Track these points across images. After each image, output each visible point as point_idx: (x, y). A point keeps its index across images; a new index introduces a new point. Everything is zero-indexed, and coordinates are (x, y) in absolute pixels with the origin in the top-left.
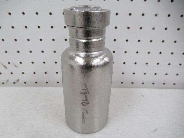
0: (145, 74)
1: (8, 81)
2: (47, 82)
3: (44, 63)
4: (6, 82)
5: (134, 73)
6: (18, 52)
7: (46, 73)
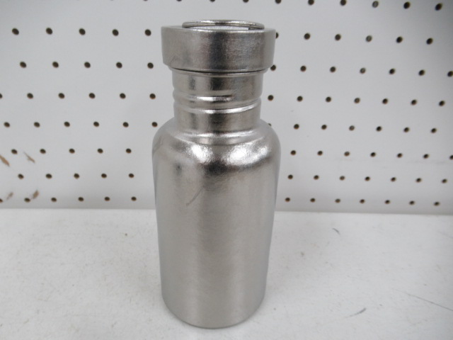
0: (342, 178)
1: (11, 195)
2: (107, 199)
3: (100, 151)
4: (8, 198)
5: (316, 177)
6: (37, 125)
7: (104, 176)
